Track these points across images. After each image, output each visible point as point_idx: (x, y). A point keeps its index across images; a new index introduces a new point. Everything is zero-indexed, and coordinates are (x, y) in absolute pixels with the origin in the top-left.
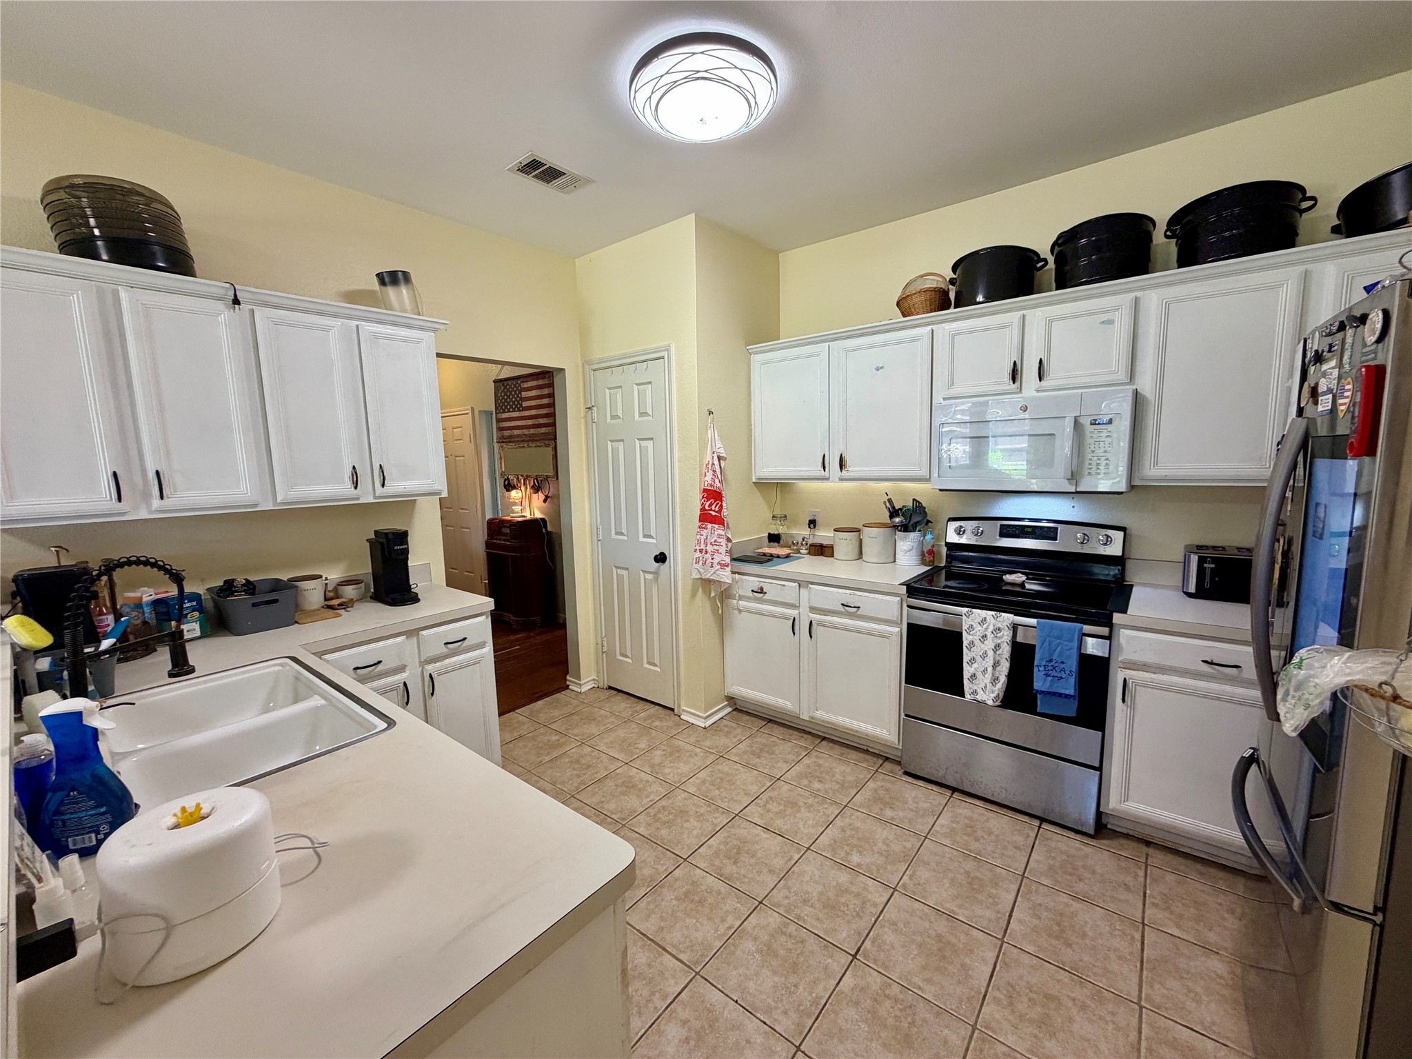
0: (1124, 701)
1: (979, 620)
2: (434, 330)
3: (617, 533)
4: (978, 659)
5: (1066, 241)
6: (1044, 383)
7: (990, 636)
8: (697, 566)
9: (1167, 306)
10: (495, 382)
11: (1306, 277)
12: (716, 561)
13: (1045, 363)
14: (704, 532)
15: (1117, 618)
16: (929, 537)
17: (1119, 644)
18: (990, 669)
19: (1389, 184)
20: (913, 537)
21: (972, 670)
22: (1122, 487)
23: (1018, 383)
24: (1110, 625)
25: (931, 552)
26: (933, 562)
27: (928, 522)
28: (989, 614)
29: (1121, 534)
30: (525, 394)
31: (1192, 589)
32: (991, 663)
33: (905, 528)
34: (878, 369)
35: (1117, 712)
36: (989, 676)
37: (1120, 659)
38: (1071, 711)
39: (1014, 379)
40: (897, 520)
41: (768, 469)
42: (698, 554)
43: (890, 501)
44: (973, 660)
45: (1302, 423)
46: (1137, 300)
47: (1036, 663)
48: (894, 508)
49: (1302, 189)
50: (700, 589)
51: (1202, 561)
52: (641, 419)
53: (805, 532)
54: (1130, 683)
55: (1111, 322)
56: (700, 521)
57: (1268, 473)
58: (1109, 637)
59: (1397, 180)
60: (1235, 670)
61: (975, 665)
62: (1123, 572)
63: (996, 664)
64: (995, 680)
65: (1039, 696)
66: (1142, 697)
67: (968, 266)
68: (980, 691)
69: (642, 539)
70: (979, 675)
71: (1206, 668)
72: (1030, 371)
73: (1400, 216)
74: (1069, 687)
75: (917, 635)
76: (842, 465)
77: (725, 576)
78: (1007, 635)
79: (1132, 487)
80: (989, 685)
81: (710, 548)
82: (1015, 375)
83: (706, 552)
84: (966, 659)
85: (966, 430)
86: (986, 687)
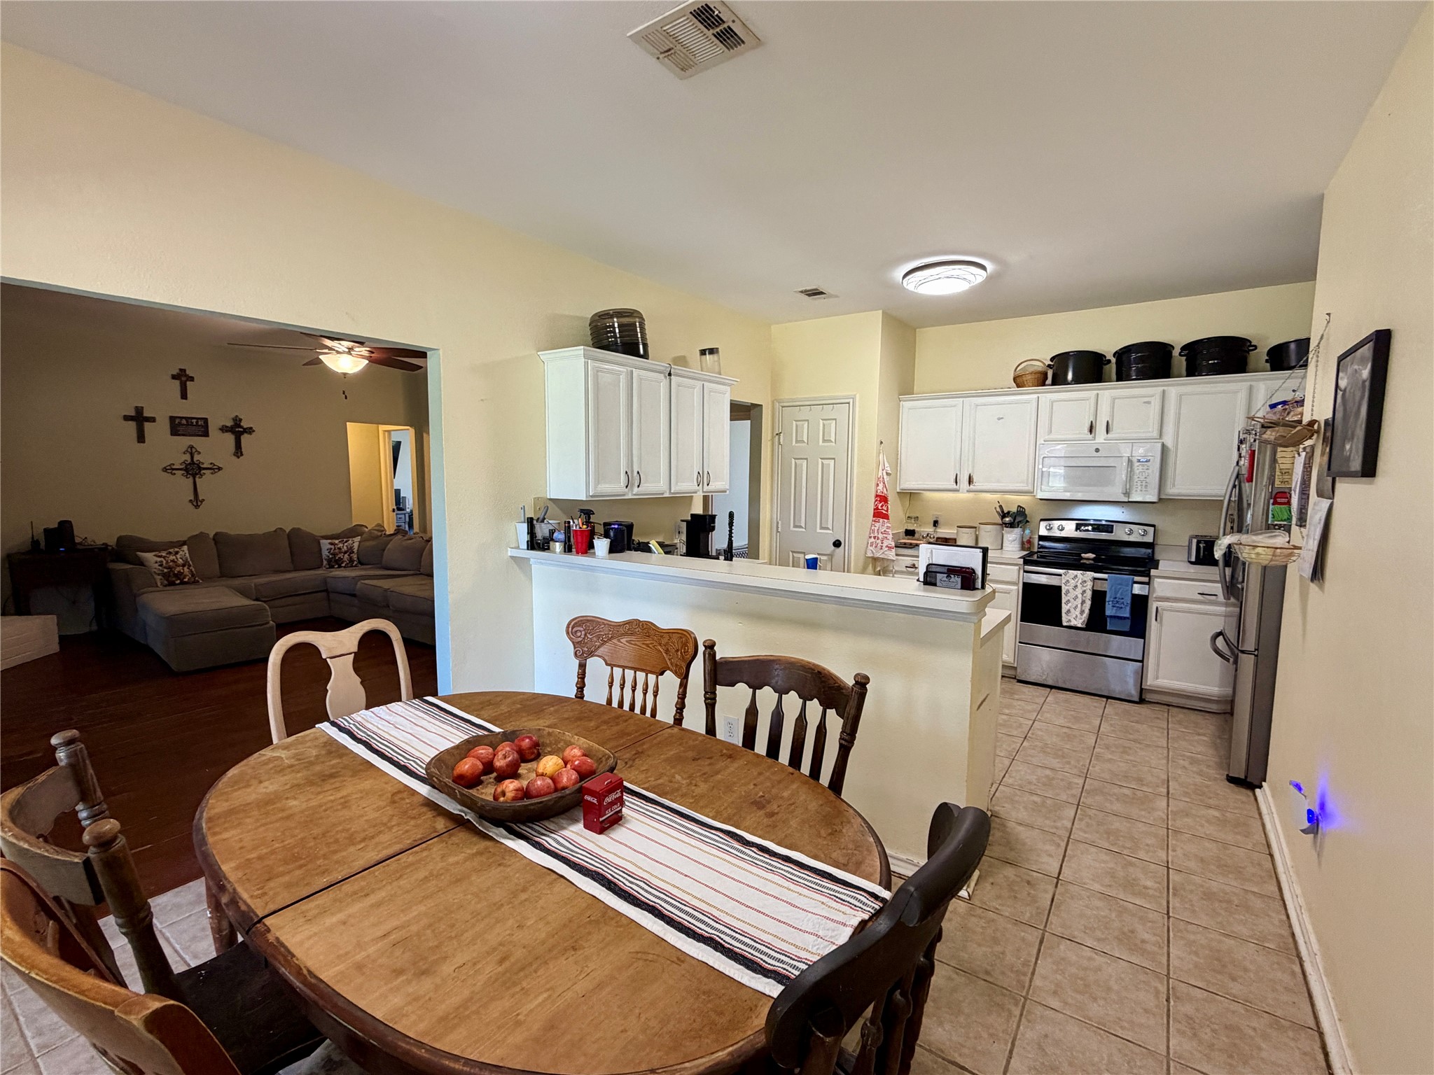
0: (1156, 620)
1: (1073, 576)
2: (730, 385)
3: (795, 526)
4: (1072, 600)
5: (1123, 354)
6: (1110, 436)
7: (1079, 586)
8: (871, 548)
9: (1180, 396)
11: (1251, 388)
12: (884, 545)
13: (1110, 423)
14: (877, 524)
15: (1153, 572)
16: (1027, 532)
17: (1154, 588)
18: (1079, 606)
19: (1288, 347)
20: (1017, 531)
21: (1068, 607)
22: (1155, 499)
23: (1093, 435)
24: (1148, 575)
25: (1029, 542)
26: (1030, 548)
27: (1028, 521)
28: (1079, 573)
29: (1153, 528)
31: (1193, 559)
32: (1080, 601)
33: (1012, 525)
34: (999, 419)
35: (1153, 626)
36: (1079, 609)
37: (1154, 596)
38: (1127, 628)
39: (1091, 431)
40: (1007, 519)
41: (909, 483)
42: (872, 540)
43: (1001, 507)
44: (1068, 601)
45: (1237, 468)
46: (1164, 391)
47: (1107, 599)
48: (1003, 511)
49: (1250, 342)
50: (871, 565)
51: (1199, 542)
52: (826, 444)
53: (930, 529)
54: (1159, 609)
55: (1149, 403)
56: (874, 516)
57: (1224, 492)
58: (1148, 583)
59: (1293, 346)
60: (1214, 597)
61: (1070, 605)
62: (1153, 552)
63: (1083, 602)
64: (1082, 612)
65: (1108, 620)
66: (1166, 616)
67: (1061, 360)
68: (1072, 619)
69: (819, 531)
70: (1072, 610)
71: (1200, 597)
72: (1100, 428)
73: (1293, 364)
74: (1126, 613)
75: (1029, 589)
76: (970, 481)
77: (891, 555)
78: (1089, 585)
79: (1160, 499)
80: (1079, 616)
81: (880, 536)
82: (1091, 429)
83: (878, 539)
84: (1064, 600)
85: (1062, 462)
86: (1077, 616)
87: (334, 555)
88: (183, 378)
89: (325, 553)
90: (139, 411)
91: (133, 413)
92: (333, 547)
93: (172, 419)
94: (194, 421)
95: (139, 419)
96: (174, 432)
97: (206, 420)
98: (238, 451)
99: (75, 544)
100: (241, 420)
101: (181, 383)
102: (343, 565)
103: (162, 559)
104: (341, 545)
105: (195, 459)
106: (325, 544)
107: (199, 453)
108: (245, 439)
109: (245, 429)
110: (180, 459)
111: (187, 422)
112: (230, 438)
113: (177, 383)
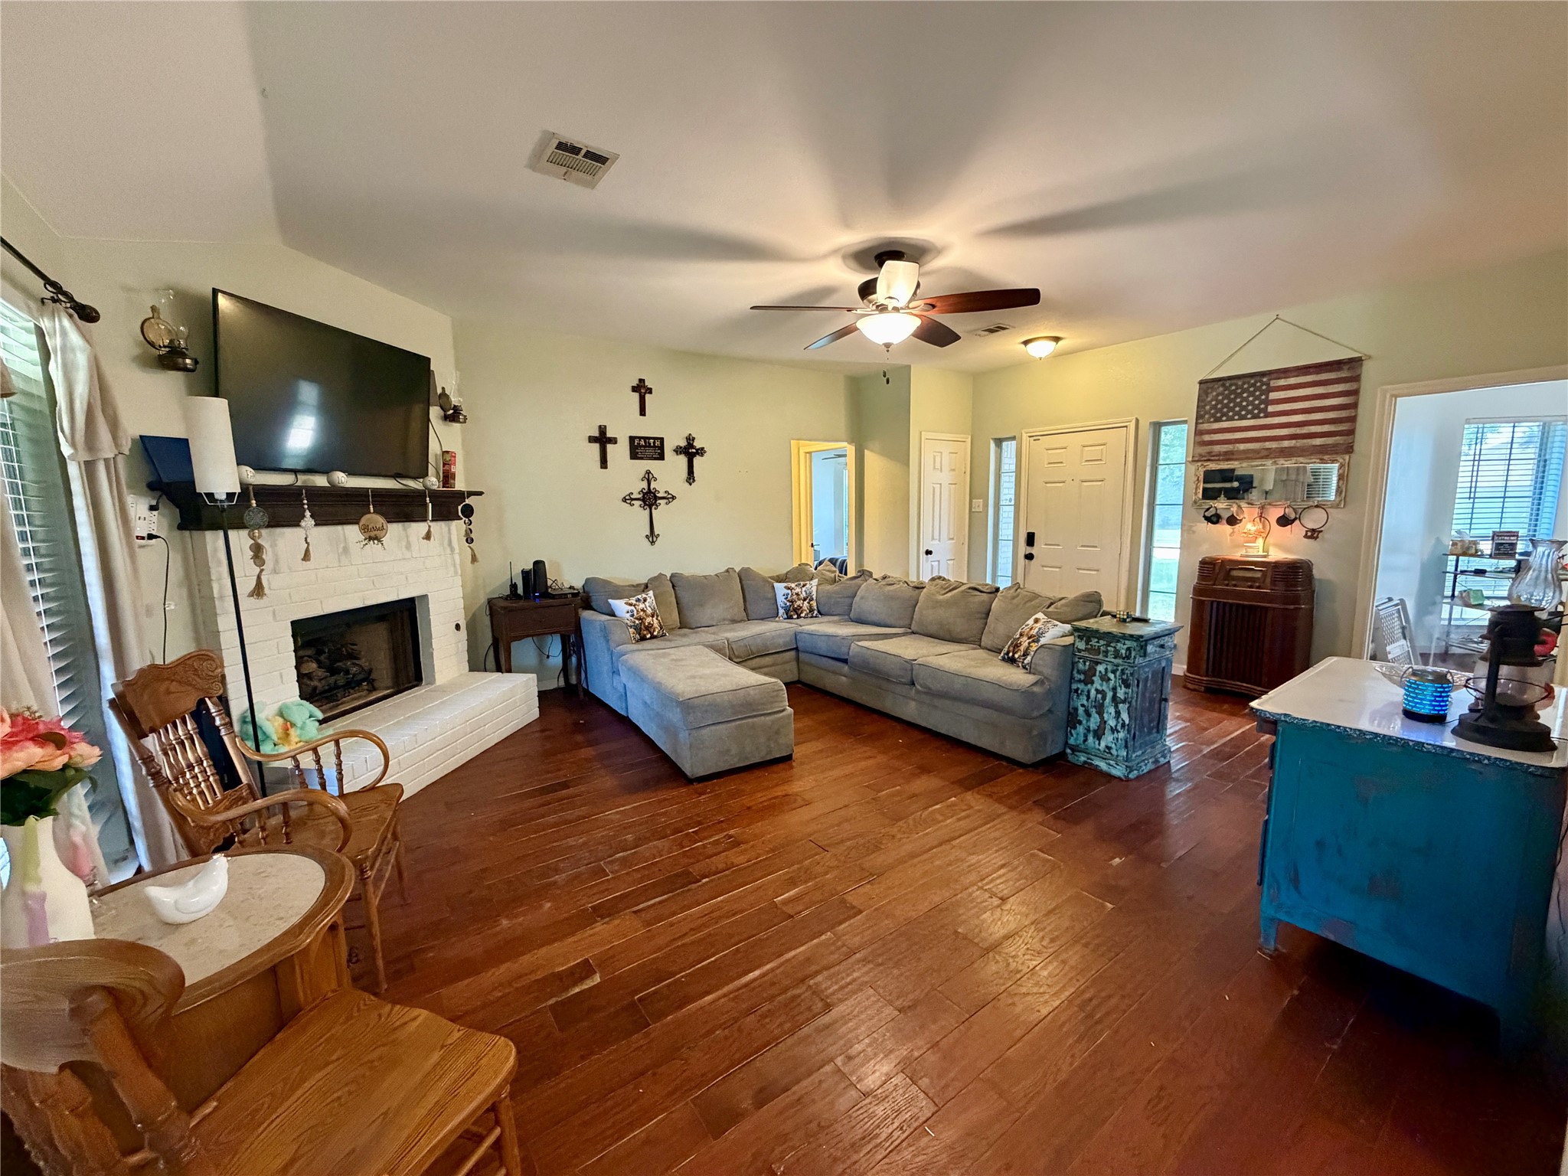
10: (1202, 382)
30: (1274, 395)
87: (792, 602)
88: (641, 389)
89: (781, 600)
90: (602, 430)
91: (597, 434)
92: (789, 591)
93: (632, 439)
94: (652, 441)
95: (602, 439)
96: (634, 455)
97: (662, 440)
98: (691, 476)
99: (547, 587)
100: (694, 439)
101: (640, 395)
102: (803, 615)
103: (633, 608)
104: (798, 590)
105: (652, 487)
106: (780, 588)
107: (656, 480)
108: (697, 460)
109: (697, 450)
110: (638, 487)
111: (645, 442)
112: (683, 460)
113: (636, 395)
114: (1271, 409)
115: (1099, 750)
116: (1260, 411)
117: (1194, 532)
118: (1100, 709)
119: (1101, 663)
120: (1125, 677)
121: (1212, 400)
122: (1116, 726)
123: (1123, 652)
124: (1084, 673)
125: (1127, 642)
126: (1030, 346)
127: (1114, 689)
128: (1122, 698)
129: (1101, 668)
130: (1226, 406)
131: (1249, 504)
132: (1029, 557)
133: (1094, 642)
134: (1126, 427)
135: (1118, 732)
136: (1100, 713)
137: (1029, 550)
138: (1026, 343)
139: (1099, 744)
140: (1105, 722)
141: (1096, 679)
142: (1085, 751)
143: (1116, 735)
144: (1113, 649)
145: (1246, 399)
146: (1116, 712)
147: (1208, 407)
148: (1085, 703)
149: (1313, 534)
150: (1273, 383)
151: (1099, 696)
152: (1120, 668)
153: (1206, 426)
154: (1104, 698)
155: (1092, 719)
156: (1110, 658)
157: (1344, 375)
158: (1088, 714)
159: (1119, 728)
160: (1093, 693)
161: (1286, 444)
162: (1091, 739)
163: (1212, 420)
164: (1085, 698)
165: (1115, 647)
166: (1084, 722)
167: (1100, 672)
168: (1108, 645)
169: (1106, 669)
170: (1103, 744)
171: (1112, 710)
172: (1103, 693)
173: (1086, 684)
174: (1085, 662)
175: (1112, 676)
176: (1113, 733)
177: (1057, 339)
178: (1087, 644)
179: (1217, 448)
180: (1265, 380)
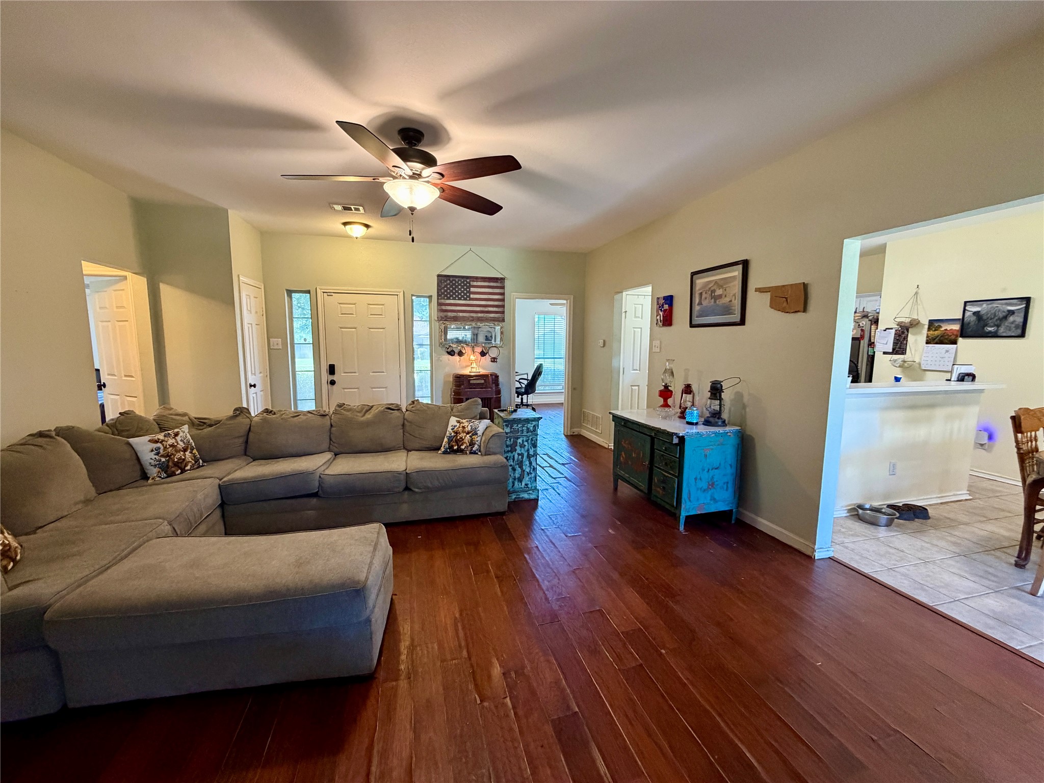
10: (439, 276)
30: (472, 290)
114: (472, 296)
115: (521, 488)
116: (468, 297)
117: (441, 361)
118: (521, 464)
119: (520, 438)
120: (533, 442)
121: (444, 287)
122: (530, 471)
123: (532, 428)
124: (511, 446)
125: (533, 422)
126: (348, 227)
127: (528, 450)
128: (532, 454)
129: (520, 441)
130: (452, 291)
131: (467, 345)
132: (333, 383)
133: (515, 426)
134: (397, 295)
135: (531, 474)
136: (521, 467)
137: (331, 378)
138: (345, 224)
139: (521, 485)
140: (524, 471)
141: (518, 448)
142: (514, 492)
143: (530, 476)
144: (526, 428)
145: (460, 289)
146: (529, 463)
147: (443, 291)
148: (512, 463)
149: (494, 360)
150: (472, 283)
151: (520, 457)
152: (530, 438)
153: (443, 301)
154: (522, 457)
155: (517, 472)
156: (525, 433)
157: (499, 285)
158: (514, 470)
159: (531, 471)
160: (516, 456)
161: (480, 315)
162: (516, 483)
163: (446, 298)
164: (512, 461)
165: (527, 427)
166: (512, 475)
167: (520, 443)
168: (522, 427)
169: (523, 440)
170: (523, 484)
171: (527, 463)
172: (522, 455)
173: (512, 452)
174: (510, 440)
175: (526, 443)
176: (529, 475)
177: (367, 226)
178: (511, 428)
179: (450, 314)
180: (468, 281)
